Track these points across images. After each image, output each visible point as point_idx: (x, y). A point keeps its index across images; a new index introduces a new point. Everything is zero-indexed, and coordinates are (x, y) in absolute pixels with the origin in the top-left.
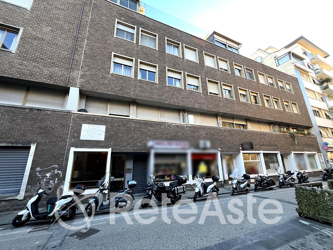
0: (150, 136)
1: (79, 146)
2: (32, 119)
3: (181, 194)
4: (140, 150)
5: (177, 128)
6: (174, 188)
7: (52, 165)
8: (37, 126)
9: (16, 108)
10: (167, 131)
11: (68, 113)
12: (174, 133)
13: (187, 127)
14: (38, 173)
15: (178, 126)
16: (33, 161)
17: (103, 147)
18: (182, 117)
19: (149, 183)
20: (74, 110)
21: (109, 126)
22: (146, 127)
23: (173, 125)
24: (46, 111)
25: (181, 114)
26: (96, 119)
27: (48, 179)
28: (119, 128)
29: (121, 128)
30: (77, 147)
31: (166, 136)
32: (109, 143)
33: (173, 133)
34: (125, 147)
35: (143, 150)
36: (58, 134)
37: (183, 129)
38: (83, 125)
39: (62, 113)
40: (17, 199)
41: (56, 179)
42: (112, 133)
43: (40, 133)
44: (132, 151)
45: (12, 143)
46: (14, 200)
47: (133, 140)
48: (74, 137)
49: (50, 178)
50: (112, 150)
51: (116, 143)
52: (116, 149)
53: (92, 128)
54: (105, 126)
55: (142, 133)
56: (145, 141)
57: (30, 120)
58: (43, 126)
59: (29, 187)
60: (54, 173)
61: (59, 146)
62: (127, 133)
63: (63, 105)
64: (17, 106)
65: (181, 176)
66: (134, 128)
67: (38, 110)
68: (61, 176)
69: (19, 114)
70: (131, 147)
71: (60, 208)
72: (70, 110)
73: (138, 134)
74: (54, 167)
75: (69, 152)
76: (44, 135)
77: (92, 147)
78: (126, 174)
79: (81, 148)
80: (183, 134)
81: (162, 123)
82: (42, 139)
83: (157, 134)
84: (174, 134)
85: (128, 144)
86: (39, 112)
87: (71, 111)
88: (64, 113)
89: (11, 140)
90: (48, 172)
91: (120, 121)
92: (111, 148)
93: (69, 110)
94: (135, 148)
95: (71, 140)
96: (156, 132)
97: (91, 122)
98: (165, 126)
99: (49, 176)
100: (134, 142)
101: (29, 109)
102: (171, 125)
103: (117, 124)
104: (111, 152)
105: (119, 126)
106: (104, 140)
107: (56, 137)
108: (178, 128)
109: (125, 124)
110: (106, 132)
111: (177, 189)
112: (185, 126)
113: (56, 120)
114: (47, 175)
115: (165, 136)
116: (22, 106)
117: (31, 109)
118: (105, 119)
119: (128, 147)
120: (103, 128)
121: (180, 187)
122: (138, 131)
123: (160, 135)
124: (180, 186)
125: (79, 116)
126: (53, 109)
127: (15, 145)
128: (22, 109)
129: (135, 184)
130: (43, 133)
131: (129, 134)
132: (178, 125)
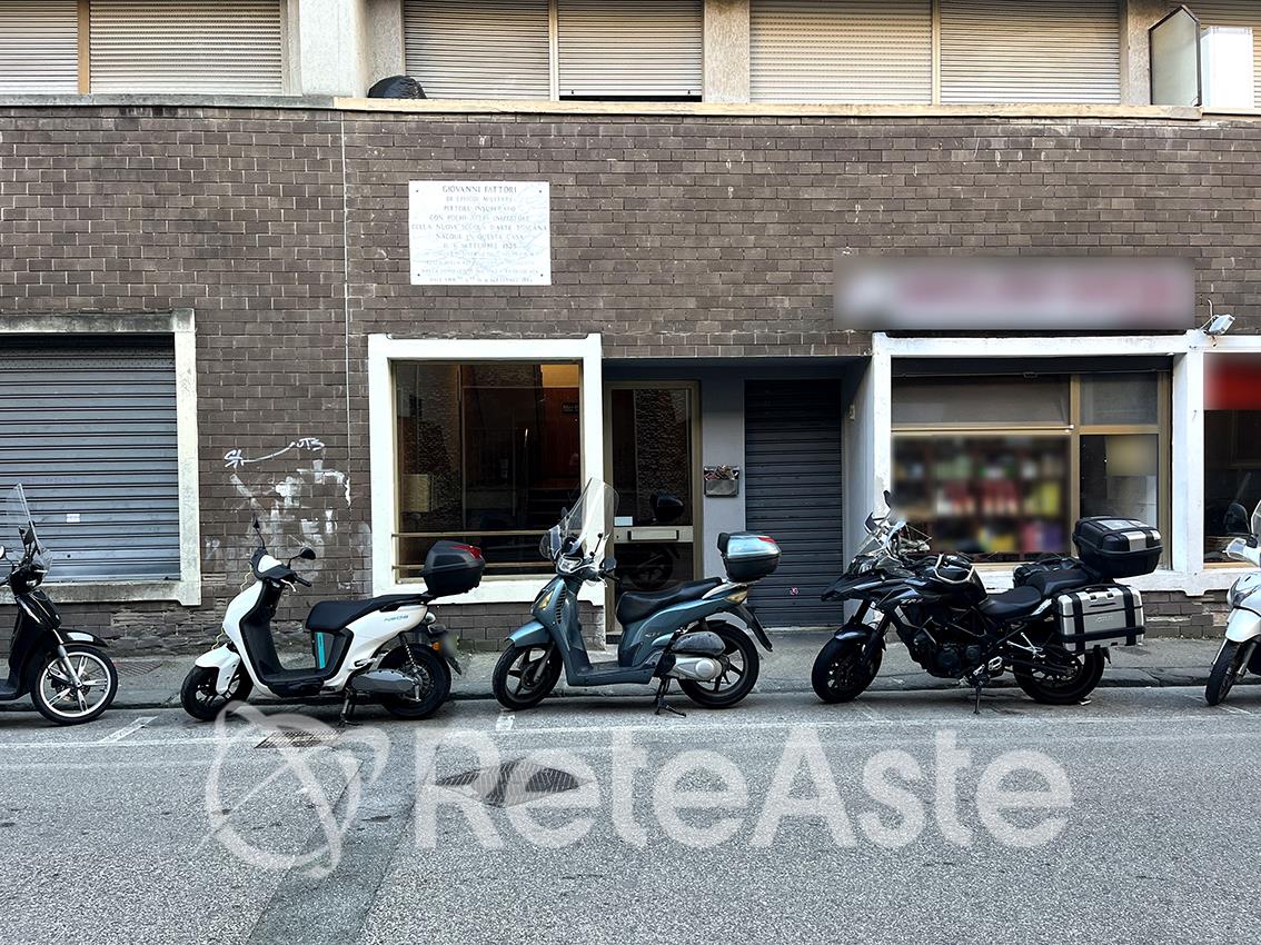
0: (862, 241)
1: (411, 323)
2: (146, 173)
3: (1103, 643)
4: (794, 341)
5: (1089, 155)
6: (1048, 603)
7: (296, 437)
8: (173, 214)
9: (55, 113)
10: (1004, 192)
11: (318, 116)
12: (1064, 204)
13: (1181, 140)
14: (236, 480)
15: (1100, 134)
16: (203, 415)
17: (547, 331)
18: (1137, 59)
19: (863, 557)
20: (345, 89)
21: (571, 181)
22: (830, 168)
23: (1058, 136)
24: (200, 113)
25: (1136, 28)
26: (482, 141)
27: (292, 510)
28: (632, 192)
29: (648, 190)
30: (400, 330)
31: (991, 228)
32: (584, 303)
33: (1054, 204)
34: (689, 322)
35: (811, 340)
36: (290, 253)
37: (1144, 156)
38: (413, 185)
39: (282, 116)
40: (177, 602)
41: (329, 514)
42: (596, 230)
43: (201, 257)
44: (737, 353)
45: (85, 316)
46: (164, 607)
47: (740, 276)
48: (376, 272)
49: (297, 505)
50: (604, 350)
51: (627, 304)
52: (630, 343)
53: (466, 204)
54: (545, 186)
55: (799, 218)
56: (824, 277)
57: (133, 177)
58: (202, 214)
59: (211, 548)
60: (309, 478)
61: (309, 328)
62: (692, 229)
63: (277, 63)
64: (58, 103)
65: (1115, 525)
66: (739, 180)
67: (158, 109)
68: (348, 498)
69: (78, 150)
70: (727, 326)
71: (375, 655)
72: (326, 92)
73: (771, 229)
74: (305, 446)
75: (365, 366)
76: (218, 265)
77: (487, 328)
78: (706, 501)
79: (426, 335)
80: (1146, 204)
81: (961, 127)
82: (215, 292)
83: (915, 217)
84: (1059, 212)
85: (706, 304)
86: (166, 122)
87: (331, 98)
88: (293, 116)
89: (77, 299)
90: (281, 476)
91: (640, 141)
92: (597, 337)
93: (317, 92)
94: (757, 332)
95: (360, 291)
96: (909, 206)
97: (459, 165)
98: (986, 148)
99: (293, 498)
100: (747, 290)
101: (117, 113)
102: (1039, 134)
103: (620, 167)
104: (602, 360)
105: (634, 178)
106: (547, 281)
107: (284, 277)
108: (1102, 155)
109: (678, 155)
110: (557, 229)
111: (1077, 605)
112: (1168, 130)
113: (263, 166)
114: (278, 489)
115: (980, 228)
116: (80, 97)
117: (125, 109)
118: (544, 135)
119: (709, 327)
120: (532, 199)
121: (1099, 595)
122: (768, 205)
123: (944, 229)
124: (1104, 589)
125: (383, 131)
126: (231, 98)
127: (100, 328)
128: (81, 113)
129: (769, 557)
130: (215, 255)
131: (706, 229)
132: (1106, 131)
